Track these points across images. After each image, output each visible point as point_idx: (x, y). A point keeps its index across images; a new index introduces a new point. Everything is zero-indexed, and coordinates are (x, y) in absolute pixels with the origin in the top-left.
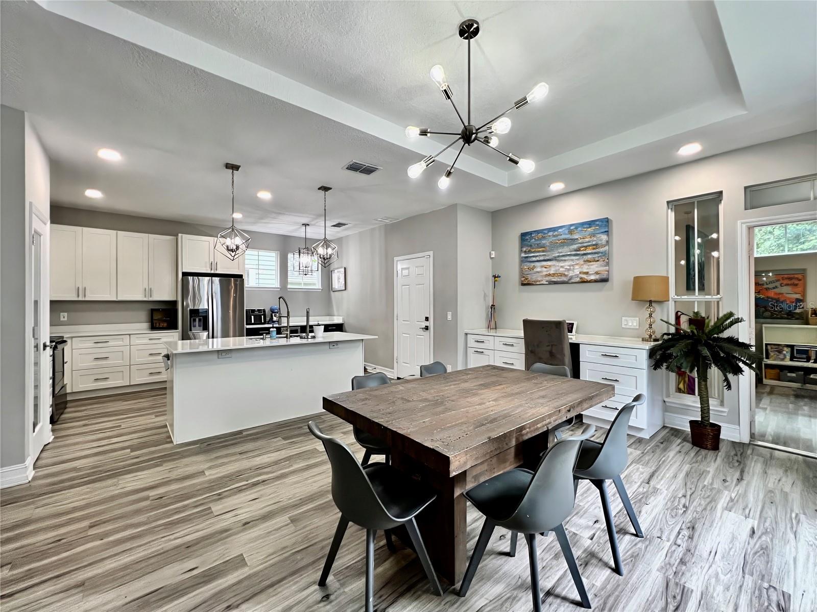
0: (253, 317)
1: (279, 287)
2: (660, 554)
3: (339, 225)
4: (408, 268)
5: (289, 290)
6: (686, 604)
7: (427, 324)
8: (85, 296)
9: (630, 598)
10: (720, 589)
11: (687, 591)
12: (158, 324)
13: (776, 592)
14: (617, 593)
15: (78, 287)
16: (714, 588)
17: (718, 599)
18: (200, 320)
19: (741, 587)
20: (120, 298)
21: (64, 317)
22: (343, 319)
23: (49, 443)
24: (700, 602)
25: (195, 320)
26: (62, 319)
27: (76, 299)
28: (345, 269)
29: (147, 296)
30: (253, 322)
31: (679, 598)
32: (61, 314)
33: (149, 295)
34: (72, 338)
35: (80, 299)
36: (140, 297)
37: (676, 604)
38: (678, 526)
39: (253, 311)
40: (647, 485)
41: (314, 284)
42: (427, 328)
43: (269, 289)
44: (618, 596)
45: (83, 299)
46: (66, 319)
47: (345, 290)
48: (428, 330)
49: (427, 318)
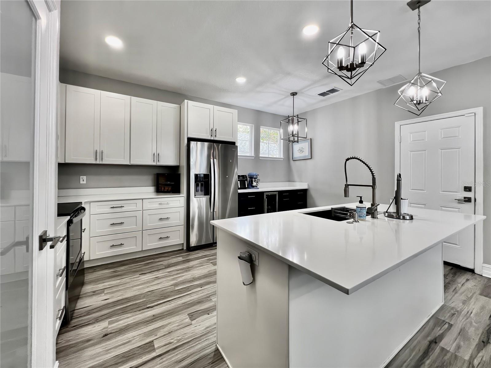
0: (239, 182)
1: (253, 156)
5: (260, 158)
7: (467, 194)
8: (102, 159)
12: (163, 188)
15: (97, 150)
18: (202, 185)
21: (83, 181)
22: (308, 185)
25: (198, 185)
26: (82, 182)
27: (94, 162)
28: (311, 139)
29: (155, 161)
30: (239, 186)
32: (83, 176)
33: (157, 161)
34: (90, 202)
35: (98, 162)
36: (150, 162)
39: (239, 177)
42: (468, 200)
43: (246, 158)
45: (101, 163)
46: (85, 182)
47: (311, 159)
48: (471, 203)
49: (468, 189)
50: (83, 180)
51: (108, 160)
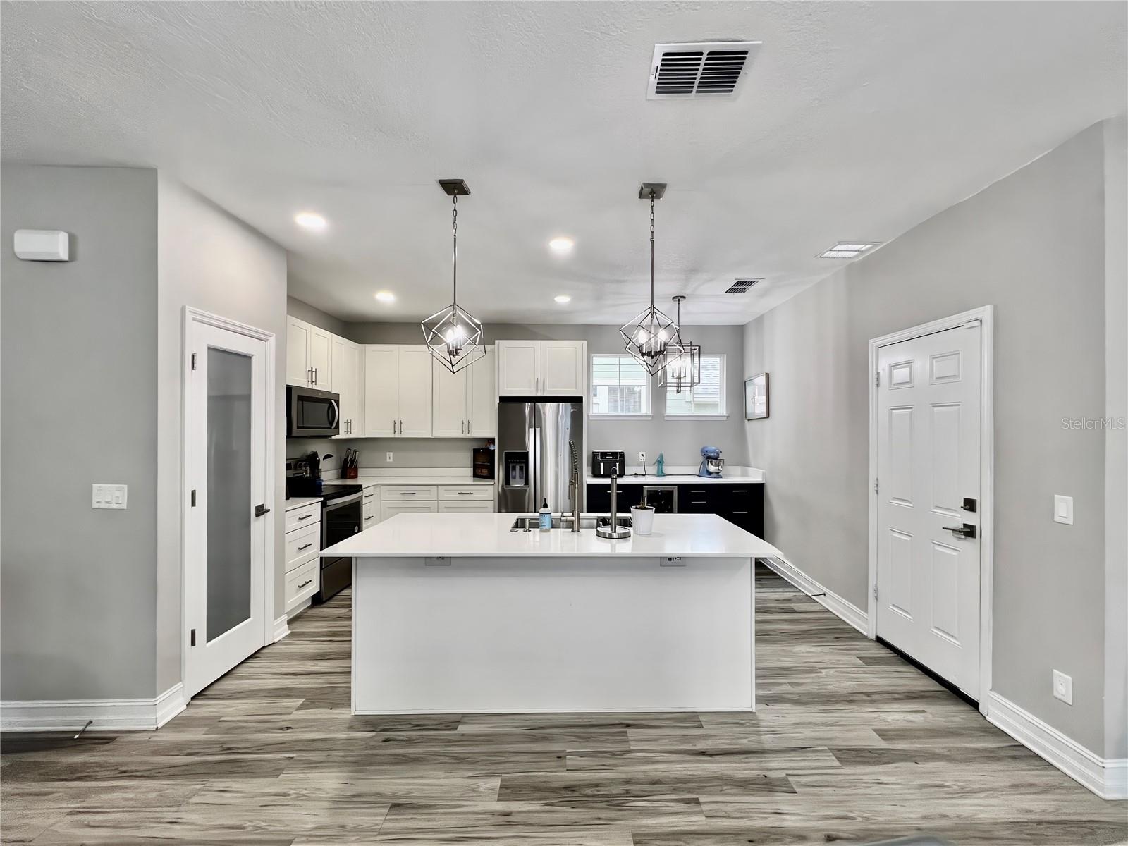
0: (602, 464)
1: (650, 414)
3: (740, 287)
4: (909, 364)
5: (666, 419)
7: (970, 518)
8: (401, 432)
12: (479, 471)
15: (395, 421)
18: (521, 468)
20: (436, 435)
21: (390, 458)
22: (764, 475)
23: (274, 643)
25: (514, 468)
26: (388, 460)
27: (392, 436)
28: (768, 375)
29: (466, 432)
30: (602, 473)
32: (388, 453)
33: (467, 430)
34: (380, 485)
35: (398, 435)
36: (456, 433)
39: (604, 454)
41: (715, 406)
42: (969, 531)
43: (633, 419)
46: (391, 460)
47: (767, 418)
48: (974, 539)
49: (970, 505)
50: (390, 456)
51: (408, 433)
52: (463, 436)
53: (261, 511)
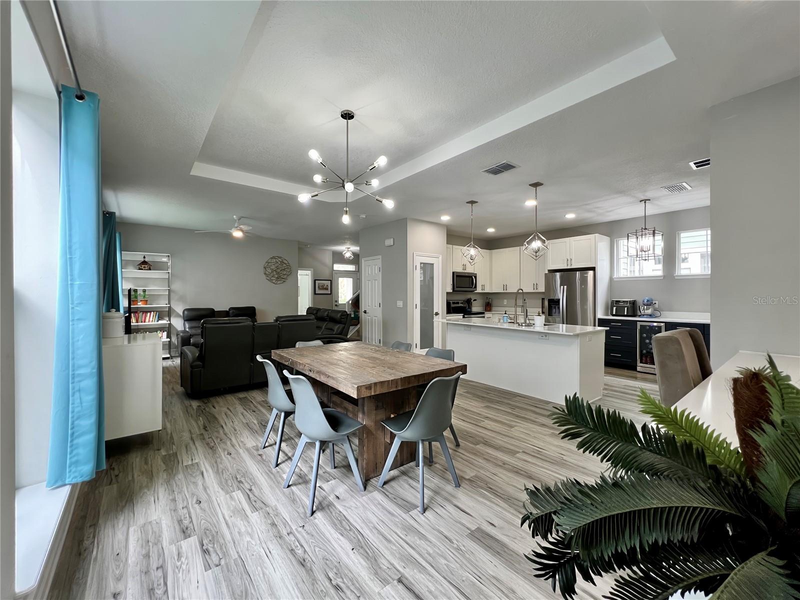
1: (663, 275)
2: (288, 516)
5: (676, 278)
6: (248, 504)
9: (268, 484)
10: (243, 529)
11: (254, 510)
13: (214, 563)
14: (274, 480)
16: (246, 526)
17: (239, 522)
19: (234, 543)
24: (244, 511)
25: (555, 308)
30: (626, 314)
31: (254, 503)
32: (504, 300)
36: (531, 290)
37: (252, 499)
38: (310, 552)
40: (397, 578)
43: (647, 279)
44: (272, 480)
46: (506, 304)
51: (509, 291)
52: (534, 291)
53: (437, 314)
